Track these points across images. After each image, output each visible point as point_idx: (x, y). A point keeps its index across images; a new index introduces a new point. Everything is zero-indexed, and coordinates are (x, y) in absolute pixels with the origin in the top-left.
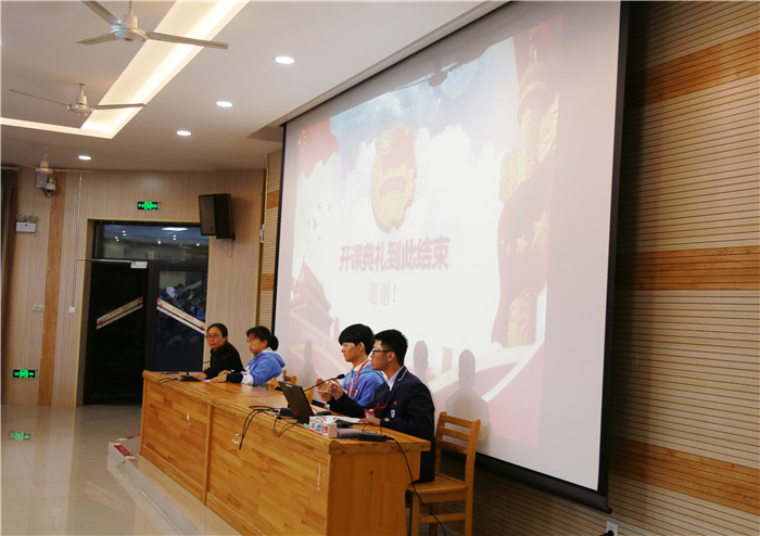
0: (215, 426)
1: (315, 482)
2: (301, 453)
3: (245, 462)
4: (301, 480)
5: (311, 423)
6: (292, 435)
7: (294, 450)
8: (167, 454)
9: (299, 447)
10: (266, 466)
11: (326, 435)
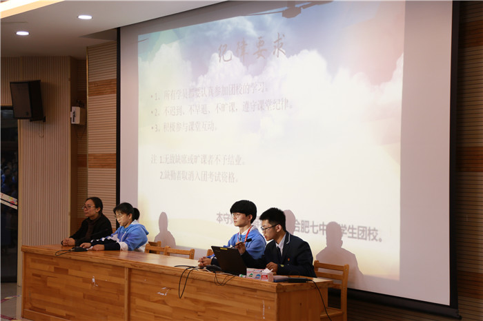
0: (132, 284)
1: (260, 314)
2: (244, 295)
3: (175, 308)
4: (245, 314)
5: (248, 274)
6: (236, 283)
7: (234, 294)
8: (64, 313)
9: (240, 291)
10: (203, 308)
11: (267, 280)
